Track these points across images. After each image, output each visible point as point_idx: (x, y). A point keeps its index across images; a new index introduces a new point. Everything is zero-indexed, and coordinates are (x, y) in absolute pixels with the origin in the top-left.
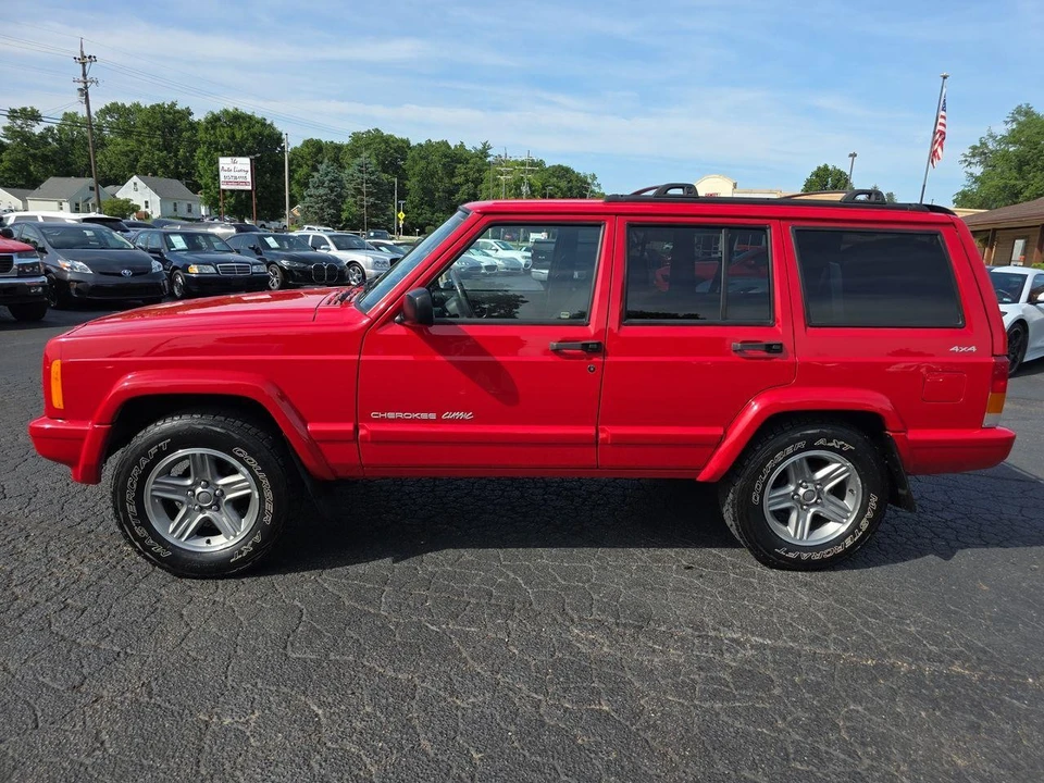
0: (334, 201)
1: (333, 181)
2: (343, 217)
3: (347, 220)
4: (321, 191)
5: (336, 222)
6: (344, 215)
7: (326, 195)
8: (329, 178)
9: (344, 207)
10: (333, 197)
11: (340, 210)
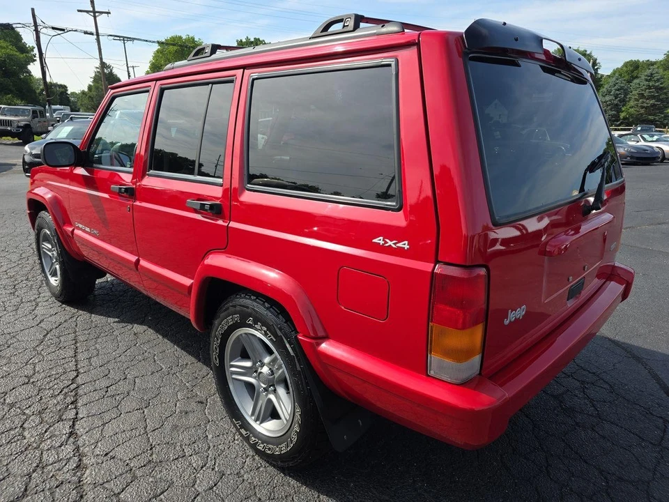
0: (617, 105)
1: (618, 90)
2: (621, 117)
3: (625, 118)
4: (607, 98)
5: (614, 121)
6: (622, 115)
7: (610, 101)
8: (616, 87)
9: (623, 109)
10: (616, 102)
11: (619, 111)
